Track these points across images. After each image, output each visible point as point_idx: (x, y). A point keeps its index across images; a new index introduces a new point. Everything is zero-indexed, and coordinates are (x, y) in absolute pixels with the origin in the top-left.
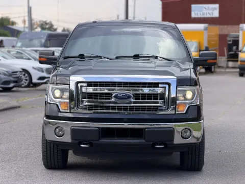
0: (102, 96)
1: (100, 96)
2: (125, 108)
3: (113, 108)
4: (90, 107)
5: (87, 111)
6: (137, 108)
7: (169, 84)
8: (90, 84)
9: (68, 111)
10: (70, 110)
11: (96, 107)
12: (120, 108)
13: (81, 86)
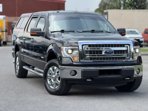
0: (97, 52)
1: (96, 52)
2: (110, 58)
3: (104, 59)
4: (91, 59)
5: (89, 61)
6: (116, 58)
7: (129, 45)
8: (90, 46)
9: (78, 61)
10: (80, 61)
11: (94, 59)
12: (107, 59)
13: (85, 47)
